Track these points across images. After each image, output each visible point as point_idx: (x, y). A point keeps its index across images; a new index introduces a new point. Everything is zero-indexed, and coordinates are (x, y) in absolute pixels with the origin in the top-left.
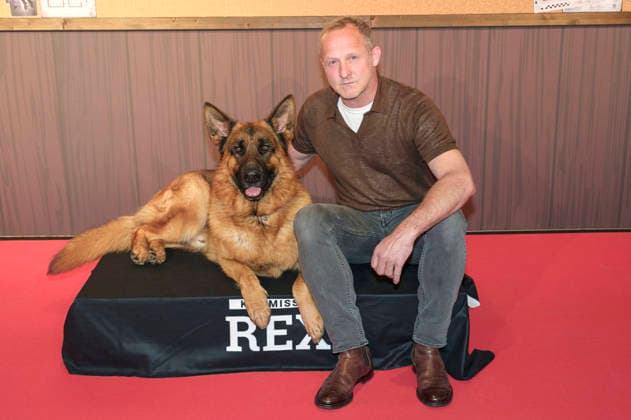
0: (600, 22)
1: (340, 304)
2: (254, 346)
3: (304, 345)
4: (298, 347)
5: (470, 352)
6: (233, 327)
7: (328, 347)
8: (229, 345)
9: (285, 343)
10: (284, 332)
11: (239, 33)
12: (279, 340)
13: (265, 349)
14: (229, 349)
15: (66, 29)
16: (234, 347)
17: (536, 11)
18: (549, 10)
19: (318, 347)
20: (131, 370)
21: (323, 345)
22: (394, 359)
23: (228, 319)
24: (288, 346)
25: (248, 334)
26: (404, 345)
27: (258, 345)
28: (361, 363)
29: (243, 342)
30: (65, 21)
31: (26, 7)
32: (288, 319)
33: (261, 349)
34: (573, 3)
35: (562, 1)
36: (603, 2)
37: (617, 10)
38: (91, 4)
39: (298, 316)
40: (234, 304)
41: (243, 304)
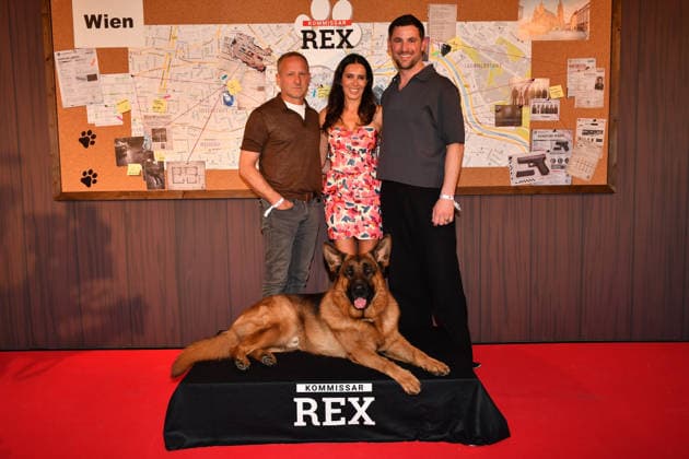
2: (316, 422)
3: (354, 421)
4: (350, 423)
6: (300, 407)
7: (373, 423)
8: (296, 421)
9: (339, 420)
10: (338, 411)
12: (335, 417)
13: (324, 424)
14: (296, 424)
15: (185, 198)
16: (300, 422)
17: (512, 185)
18: (521, 184)
19: (365, 423)
21: (369, 421)
23: (295, 400)
24: (342, 422)
25: (311, 412)
27: (319, 420)
29: (307, 418)
30: (185, 192)
31: (157, 184)
32: (342, 401)
33: (321, 424)
34: (538, 179)
35: (530, 177)
36: (559, 178)
37: (569, 183)
38: (203, 181)
39: (350, 399)
40: (301, 388)
41: (307, 388)
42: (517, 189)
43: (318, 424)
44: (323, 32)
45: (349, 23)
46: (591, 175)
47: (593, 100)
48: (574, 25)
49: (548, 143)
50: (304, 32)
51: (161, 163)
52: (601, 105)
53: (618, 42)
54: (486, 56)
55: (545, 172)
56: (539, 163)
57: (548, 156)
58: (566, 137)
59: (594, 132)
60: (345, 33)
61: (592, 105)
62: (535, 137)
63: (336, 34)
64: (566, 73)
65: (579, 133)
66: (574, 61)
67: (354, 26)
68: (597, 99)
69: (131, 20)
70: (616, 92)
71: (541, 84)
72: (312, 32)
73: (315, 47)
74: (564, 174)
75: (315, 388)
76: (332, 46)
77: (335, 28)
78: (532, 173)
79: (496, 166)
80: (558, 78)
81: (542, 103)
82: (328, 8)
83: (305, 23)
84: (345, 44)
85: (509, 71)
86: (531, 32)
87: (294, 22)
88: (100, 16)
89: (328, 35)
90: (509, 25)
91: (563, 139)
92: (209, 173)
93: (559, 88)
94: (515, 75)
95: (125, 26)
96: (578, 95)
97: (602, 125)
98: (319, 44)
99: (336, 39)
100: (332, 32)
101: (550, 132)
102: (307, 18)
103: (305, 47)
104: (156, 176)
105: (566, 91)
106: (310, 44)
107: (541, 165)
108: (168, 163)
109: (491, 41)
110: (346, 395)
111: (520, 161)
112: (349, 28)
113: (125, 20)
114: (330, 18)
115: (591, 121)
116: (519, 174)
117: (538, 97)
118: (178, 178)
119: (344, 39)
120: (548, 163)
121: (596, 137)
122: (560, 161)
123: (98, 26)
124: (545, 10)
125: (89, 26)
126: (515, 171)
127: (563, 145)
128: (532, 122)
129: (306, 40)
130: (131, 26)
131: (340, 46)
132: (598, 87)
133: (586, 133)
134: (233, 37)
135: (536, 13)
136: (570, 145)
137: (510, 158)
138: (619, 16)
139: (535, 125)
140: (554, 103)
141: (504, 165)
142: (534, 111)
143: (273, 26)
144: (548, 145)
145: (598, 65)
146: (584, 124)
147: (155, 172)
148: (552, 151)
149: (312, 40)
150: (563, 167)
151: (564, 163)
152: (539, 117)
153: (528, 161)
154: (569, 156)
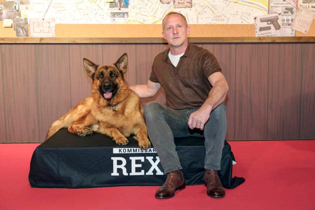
0: (285, 41)
1: (168, 149)
2: (125, 173)
3: (150, 173)
4: (147, 174)
5: (233, 177)
6: (115, 163)
7: (162, 174)
8: (113, 172)
9: (140, 171)
10: (140, 166)
11: (121, 45)
12: (138, 170)
13: (131, 174)
14: (112, 174)
15: (41, 42)
16: (115, 173)
17: (256, 36)
18: (262, 35)
19: (157, 174)
20: (63, 185)
21: (159, 173)
22: (195, 180)
23: (112, 158)
24: (142, 173)
25: (122, 167)
26: (200, 173)
27: (127, 172)
28: (179, 178)
29: (120, 170)
30: (41, 39)
31: (23, 33)
32: (142, 159)
33: (129, 174)
34: (273, 33)
35: (268, 31)
36: (287, 32)
37: (293, 35)
38: (53, 31)
39: (147, 158)
40: (116, 151)
41: (120, 151)
42: (260, 38)
43: (127, 174)
46: (308, 30)
49: (280, 8)
51: (26, 19)
55: (278, 27)
56: (274, 21)
57: (280, 17)
58: (292, 4)
62: (272, 4)
65: (300, 2)
74: (290, 30)
75: (125, 151)
78: (269, 28)
79: (246, 23)
91: (290, 6)
92: (57, 26)
101: (281, 1)
104: (22, 28)
107: (275, 23)
108: (30, 20)
110: (145, 155)
111: (262, 21)
116: (261, 29)
118: (37, 29)
120: (280, 22)
121: (312, 5)
122: (288, 20)
126: (258, 27)
127: (290, 10)
133: (305, 2)
136: (294, 10)
137: (255, 18)
141: (251, 23)
144: (280, 10)
147: (22, 26)
148: (282, 14)
150: (289, 25)
151: (290, 22)
153: (267, 20)
154: (293, 18)
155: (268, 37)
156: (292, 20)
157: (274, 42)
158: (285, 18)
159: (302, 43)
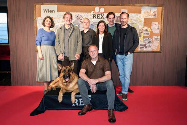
0: (148, 52)
34: (145, 49)
36: (149, 49)
37: (151, 50)
42: (140, 51)
44: (98, 15)
45: (103, 13)
46: (156, 48)
47: (157, 32)
48: (153, 15)
49: (147, 41)
50: (93, 15)
52: (159, 33)
53: (163, 19)
54: (134, 21)
55: (146, 47)
56: (145, 45)
57: (147, 44)
58: (151, 40)
59: (157, 39)
60: (102, 15)
61: (157, 33)
62: (144, 40)
63: (101, 15)
64: (151, 26)
65: (154, 39)
66: (153, 23)
67: (104, 14)
68: (158, 32)
69: (54, 11)
70: (162, 30)
71: (146, 28)
72: (95, 15)
73: (96, 18)
76: (100, 18)
77: (100, 14)
78: (143, 48)
80: (150, 26)
81: (146, 32)
82: (99, 9)
83: (94, 13)
84: (102, 18)
85: (139, 25)
86: (144, 16)
87: (91, 12)
88: (47, 10)
89: (99, 16)
90: (139, 14)
91: (150, 40)
93: (150, 29)
94: (140, 26)
95: (53, 12)
96: (154, 31)
97: (159, 37)
98: (97, 18)
99: (100, 16)
100: (100, 15)
101: (147, 39)
102: (94, 12)
103: (93, 18)
105: (151, 29)
106: (94, 17)
109: (135, 18)
112: (103, 14)
113: (53, 11)
114: (99, 12)
115: (156, 36)
116: (141, 48)
117: (145, 31)
119: (102, 17)
120: (147, 46)
121: (157, 40)
122: (150, 45)
123: (47, 12)
124: (147, 11)
125: (45, 12)
127: (150, 42)
128: (144, 36)
129: (94, 16)
130: (54, 12)
131: (101, 18)
132: (158, 29)
133: (155, 39)
134: (77, 15)
135: (145, 12)
136: (152, 42)
138: (163, 13)
139: (144, 37)
140: (149, 32)
142: (144, 34)
143: (87, 13)
144: (147, 42)
145: (158, 24)
146: (155, 37)
149: (95, 17)
150: (150, 47)
152: (145, 35)
153: (142, 45)
154: (151, 44)
155: (143, 51)
156: (151, 45)
157: (145, 52)
158: (149, 44)
159: (154, 53)
